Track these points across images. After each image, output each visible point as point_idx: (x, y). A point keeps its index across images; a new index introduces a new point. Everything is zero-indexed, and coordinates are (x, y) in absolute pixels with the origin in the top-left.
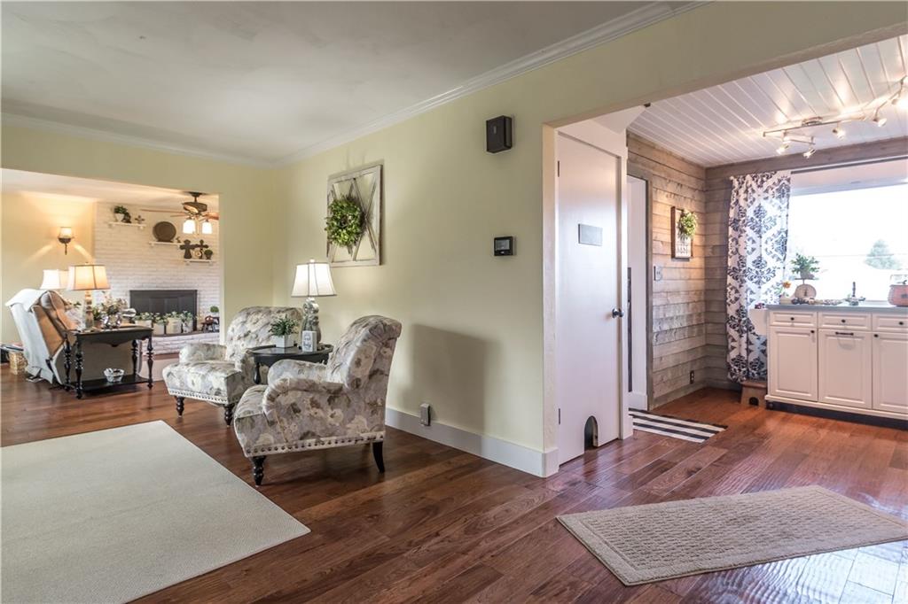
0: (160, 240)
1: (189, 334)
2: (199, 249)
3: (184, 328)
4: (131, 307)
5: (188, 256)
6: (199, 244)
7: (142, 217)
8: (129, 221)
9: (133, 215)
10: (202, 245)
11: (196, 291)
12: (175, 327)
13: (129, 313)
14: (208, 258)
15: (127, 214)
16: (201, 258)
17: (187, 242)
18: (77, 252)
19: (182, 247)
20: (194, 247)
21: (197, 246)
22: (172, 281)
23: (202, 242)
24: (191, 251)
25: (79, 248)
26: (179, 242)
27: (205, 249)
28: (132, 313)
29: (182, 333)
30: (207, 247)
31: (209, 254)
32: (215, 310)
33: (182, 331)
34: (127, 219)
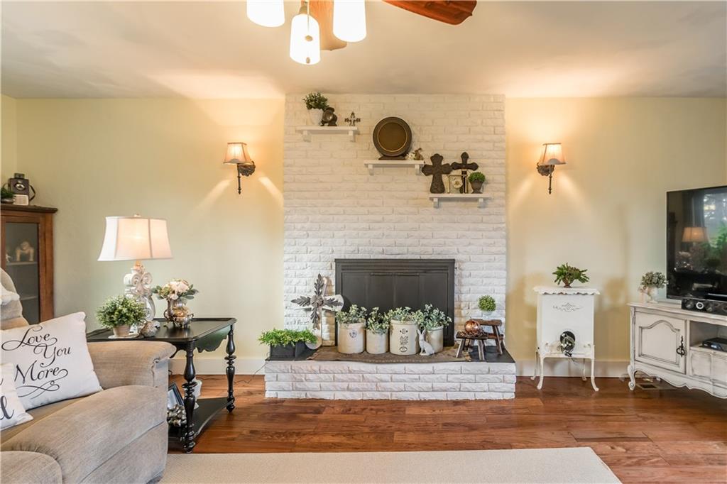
0: (385, 157)
1: (432, 358)
2: (459, 172)
3: (423, 344)
4: (336, 294)
5: (437, 187)
6: (459, 161)
7: (357, 116)
8: (333, 122)
9: (341, 114)
10: (465, 163)
11: (453, 261)
12: (404, 341)
13: (332, 303)
14: (476, 190)
15: (329, 111)
16: (462, 190)
17: (437, 158)
18: (263, 191)
19: (425, 170)
20: (448, 169)
21: (456, 166)
22: (409, 241)
23: (465, 156)
24: (445, 178)
25: (266, 182)
26: (419, 157)
27: (470, 172)
28: (336, 304)
29: (417, 356)
30: (474, 166)
31: (478, 182)
32: (488, 304)
33: (419, 350)
34: (330, 119)
